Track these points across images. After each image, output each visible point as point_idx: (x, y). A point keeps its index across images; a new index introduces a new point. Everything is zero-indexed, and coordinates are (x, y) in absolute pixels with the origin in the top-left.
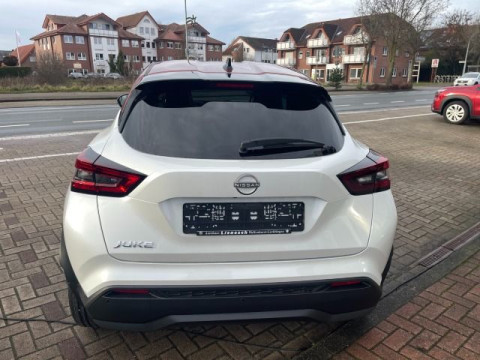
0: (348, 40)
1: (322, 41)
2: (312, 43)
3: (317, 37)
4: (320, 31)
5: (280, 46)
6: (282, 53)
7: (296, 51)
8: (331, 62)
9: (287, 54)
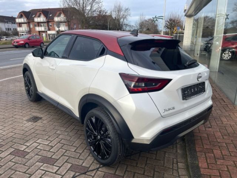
0: (56, 19)
1: (42, 19)
2: (36, 20)
3: (39, 16)
4: (41, 14)
5: (18, 21)
6: (20, 24)
7: (28, 23)
8: (49, 30)
9: (23, 25)
